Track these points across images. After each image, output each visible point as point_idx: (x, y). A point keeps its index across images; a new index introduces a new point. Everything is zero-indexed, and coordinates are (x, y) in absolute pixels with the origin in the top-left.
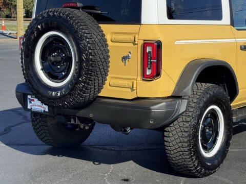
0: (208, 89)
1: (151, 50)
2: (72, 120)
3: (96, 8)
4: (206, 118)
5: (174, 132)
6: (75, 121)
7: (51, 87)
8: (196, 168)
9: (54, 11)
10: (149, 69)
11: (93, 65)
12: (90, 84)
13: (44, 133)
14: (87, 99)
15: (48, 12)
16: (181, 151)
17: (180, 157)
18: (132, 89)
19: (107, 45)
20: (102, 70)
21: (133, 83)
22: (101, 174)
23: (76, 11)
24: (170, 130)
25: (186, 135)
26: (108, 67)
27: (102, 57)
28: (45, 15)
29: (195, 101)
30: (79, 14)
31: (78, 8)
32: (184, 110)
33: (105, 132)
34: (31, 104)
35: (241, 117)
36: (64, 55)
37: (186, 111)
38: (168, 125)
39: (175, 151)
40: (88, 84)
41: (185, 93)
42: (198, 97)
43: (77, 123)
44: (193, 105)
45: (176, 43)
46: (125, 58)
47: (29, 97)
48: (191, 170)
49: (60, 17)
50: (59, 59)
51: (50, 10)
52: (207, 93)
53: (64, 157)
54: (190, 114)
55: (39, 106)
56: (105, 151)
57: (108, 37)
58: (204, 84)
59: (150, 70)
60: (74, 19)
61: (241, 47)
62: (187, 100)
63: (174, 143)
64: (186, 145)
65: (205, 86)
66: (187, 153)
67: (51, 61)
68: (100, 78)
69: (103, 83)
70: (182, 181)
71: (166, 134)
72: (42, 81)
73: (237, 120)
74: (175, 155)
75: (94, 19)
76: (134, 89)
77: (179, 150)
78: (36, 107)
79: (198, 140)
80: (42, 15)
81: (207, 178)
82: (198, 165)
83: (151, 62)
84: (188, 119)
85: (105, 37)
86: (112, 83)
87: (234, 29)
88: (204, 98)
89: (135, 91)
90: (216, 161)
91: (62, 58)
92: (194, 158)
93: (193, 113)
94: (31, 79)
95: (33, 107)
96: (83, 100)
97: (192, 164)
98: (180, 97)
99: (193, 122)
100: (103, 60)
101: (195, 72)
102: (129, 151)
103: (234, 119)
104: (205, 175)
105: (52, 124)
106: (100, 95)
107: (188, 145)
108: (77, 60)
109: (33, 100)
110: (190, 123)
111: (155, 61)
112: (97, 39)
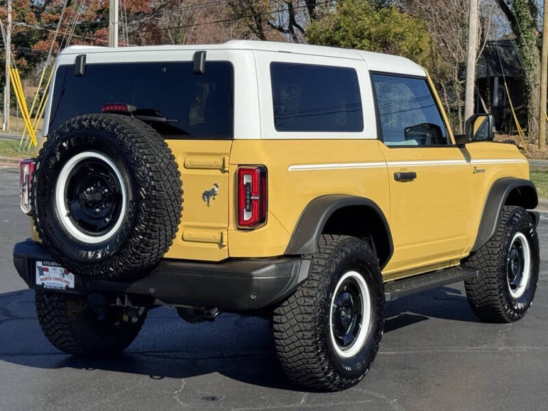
0: (343, 244)
1: (250, 181)
2: (118, 299)
3: (157, 113)
4: (341, 292)
5: (290, 315)
6: (123, 302)
7: (84, 243)
8: (326, 373)
9: (91, 119)
10: (248, 211)
11: (158, 206)
12: (153, 236)
13: (60, 329)
14: (146, 262)
15: (80, 120)
16: (302, 346)
17: (300, 356)
18: (221, 245)
19: (178, 174)
20: (172, 214)
21: (222, 235)
22: (167, 392)
23: (127, 119)
24: (283, 313)
25: (310, 318)
26: (181, 209)
27: (171, 192)
28: (76, 126)
29: (323, 263)
30: (133, 124)
31: (128, 114)
32: (306, 277)
33: (162, 332)
34: (42, 277)
35: (399, 293)
36: (106, 190)
37: (307, 279)
38: (279, 303)
39: (292, 346)
40: (150, 238)
41: (307, 249)
42: (327, 256)
43: (126, 304)
44: (320, 270)
45: (289, 170)
46: (208, 195)
47: (39, 264)
48: (317, 378)
49: (102, 129)
50: (98, 197)
51: (84, 116)
52: (342, 251)
53: (96, 370)
54: (315, 284)
55: (58, 279)
56: (168, 360)
57: (179, 161)
58: (335, 236)
59: (251, 213)
60: (125, 131)
61: (396, 175)
62: (309, 261)
63: (290, 332)
64: (309, 334)
65: (338, 239)
66: (311, 349)
67: (86, 200)
68: (169, 228)
69: (173, 237)
70: (303, 398)
71: (276, 318)
72: (69, 233)
73: (392, 298)
74: (291, 354)
75: (156, 132)
76: (224, 244)
77: (298, 344)
78: (52, 281)
79: (329, 326)
80: (69, 125)
81: (344, 392)
82: (329, 369)
83: (251, 200)
84: (312, 293)
85: (175, 160)
86: (186, 236)
87: (383, 146)
88: (336, 258)
89: (226, 248)
90: (359, 366)
91: (104, 196)
92: (322, 357)
93: (320, 283)
94: (50, 232)
95: (45, 282)
96: (140, 265)
97: (320, 366)
98: (298, 257)
99: (320, 297)
100: (173, 198)
101: (320, 217)
102: (208, 358)
103: (388, 296)
104: (341, 387)
105: (74, 313)
106: (166, 255)
107: (312, 335)
108: (131, 198)
109: (47, 270)
110: (315, 299)
111: (258, 198)
112: (162, 164)
